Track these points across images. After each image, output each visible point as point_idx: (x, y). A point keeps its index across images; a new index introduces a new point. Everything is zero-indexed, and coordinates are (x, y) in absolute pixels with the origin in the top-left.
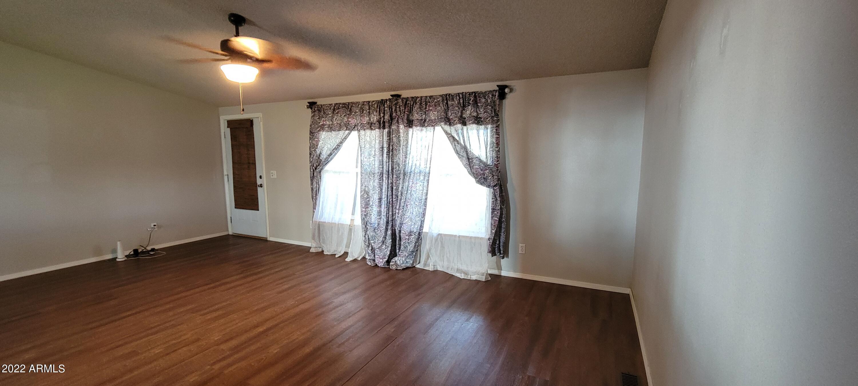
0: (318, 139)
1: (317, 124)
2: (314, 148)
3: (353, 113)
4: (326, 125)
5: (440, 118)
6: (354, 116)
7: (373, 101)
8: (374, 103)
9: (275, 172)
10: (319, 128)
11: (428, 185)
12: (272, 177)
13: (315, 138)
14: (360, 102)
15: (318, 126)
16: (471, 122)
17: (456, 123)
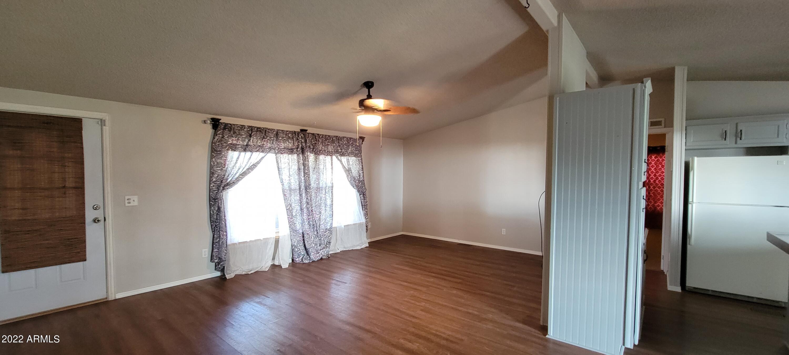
0: (226, 158)
1: (225, 142)
2: (221, 167)
3: (268, 138)
4: (239, 145)
5: (336, 151)
6: (269, 140)
7: (287, 131)
8: (288, 133)
9: (136, 198)
10: (228, 147)
11: (332, 195)
12: (127, 205)
13: (222, 157)
14: (275, 130)
15: (227, 144)
16: (353, 155)
17: (347, 155)
